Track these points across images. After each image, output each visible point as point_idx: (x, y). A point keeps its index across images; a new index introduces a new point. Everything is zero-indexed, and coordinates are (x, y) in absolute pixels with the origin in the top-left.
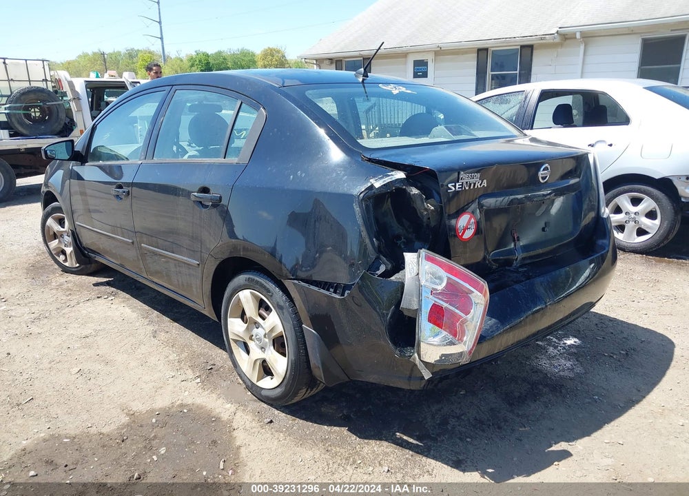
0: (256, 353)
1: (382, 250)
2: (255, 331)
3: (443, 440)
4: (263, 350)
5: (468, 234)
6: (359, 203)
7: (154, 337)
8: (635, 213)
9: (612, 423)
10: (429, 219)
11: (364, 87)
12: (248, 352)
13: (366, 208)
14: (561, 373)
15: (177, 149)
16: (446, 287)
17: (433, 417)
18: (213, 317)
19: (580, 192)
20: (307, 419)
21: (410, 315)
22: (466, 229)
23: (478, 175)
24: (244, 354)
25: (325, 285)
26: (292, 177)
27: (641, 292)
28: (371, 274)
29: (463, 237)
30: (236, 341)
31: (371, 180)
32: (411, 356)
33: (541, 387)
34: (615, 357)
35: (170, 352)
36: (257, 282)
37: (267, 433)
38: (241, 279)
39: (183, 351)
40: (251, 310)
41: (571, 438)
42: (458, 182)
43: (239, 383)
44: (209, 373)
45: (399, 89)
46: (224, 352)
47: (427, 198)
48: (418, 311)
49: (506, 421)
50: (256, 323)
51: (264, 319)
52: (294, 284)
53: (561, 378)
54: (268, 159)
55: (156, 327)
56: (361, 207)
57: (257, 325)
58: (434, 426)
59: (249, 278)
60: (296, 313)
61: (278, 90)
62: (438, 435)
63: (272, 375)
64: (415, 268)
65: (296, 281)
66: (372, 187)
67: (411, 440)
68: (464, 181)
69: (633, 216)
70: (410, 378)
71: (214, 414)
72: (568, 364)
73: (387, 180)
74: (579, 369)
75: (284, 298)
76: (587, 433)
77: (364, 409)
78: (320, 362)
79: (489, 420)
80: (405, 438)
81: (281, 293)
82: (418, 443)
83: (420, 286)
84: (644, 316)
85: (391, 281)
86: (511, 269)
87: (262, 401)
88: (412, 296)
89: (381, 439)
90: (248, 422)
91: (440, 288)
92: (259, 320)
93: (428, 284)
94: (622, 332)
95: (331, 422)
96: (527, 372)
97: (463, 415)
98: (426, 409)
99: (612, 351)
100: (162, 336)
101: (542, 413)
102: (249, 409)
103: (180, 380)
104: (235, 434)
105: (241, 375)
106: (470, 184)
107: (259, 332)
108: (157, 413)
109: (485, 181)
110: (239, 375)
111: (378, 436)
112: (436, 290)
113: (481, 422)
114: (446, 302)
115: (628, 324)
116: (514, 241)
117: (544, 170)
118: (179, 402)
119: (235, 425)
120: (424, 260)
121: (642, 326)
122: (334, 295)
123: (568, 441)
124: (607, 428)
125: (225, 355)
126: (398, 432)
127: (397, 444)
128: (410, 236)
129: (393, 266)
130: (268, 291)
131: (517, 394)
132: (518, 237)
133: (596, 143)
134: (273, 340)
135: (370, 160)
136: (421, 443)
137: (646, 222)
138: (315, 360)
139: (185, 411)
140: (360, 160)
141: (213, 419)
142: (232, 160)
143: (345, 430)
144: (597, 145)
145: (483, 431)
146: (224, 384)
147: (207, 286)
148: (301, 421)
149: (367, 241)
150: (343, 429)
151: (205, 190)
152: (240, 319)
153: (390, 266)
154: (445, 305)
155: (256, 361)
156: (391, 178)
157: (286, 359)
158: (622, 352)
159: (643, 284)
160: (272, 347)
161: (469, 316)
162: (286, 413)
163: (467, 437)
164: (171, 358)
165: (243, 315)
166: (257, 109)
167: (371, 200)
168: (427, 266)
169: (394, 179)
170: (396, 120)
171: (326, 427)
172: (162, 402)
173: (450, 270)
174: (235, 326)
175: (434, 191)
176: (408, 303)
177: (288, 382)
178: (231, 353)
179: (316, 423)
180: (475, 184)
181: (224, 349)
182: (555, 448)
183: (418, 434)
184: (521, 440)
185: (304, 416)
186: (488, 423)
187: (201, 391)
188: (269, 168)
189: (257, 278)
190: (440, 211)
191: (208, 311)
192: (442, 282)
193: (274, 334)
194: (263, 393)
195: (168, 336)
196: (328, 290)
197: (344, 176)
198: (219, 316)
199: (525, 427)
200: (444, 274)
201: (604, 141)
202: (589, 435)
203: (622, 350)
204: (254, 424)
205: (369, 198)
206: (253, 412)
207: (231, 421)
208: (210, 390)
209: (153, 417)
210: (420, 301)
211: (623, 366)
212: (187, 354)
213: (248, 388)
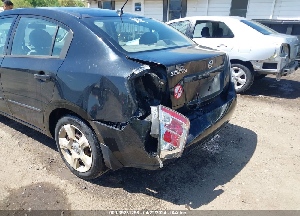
0: (75, 155)
1: (140, 105)
2: (74, 144)
3: (168, 190)
4: (79, 153)
5: (179, 95)
6: (127, 82)
7: (20, 146)
8: (236, 76)
9: (238, 174)
10: (161, 89)
11: (122, 19)
12: (71, 154)
13: (131, 85)
14: (214, 152)
15: (24, 48)
16: (172, 123)
17: (162, 178)
18: (51, 137)
19: (223, 71)
20: (103, 185)
21: (155, 137)
22: (178, 93)
23: (184, 67)
24: (69, 155)
25: (112, 123)
26: (90, 67)
27: (241, 111)
28: (135, 118)
29: (177, 97)
30: (64, 149)
31: (133, 70)
32: (155, 156)
33: (206, 159)
34: (235, 142)
35: (29, 154)
36: (74, 121)
37: (84, 194)
38: (65, 119)
39: (36, 153)
40: (71, 134)
41: (222, 184)
42: (175, 71)
43: (67, 169)
44: (51, 165)
45: (139, 20)
46: (57, 152)
47: (160, 79)
48: (159, 135)
49: (194, 177)
50: (74, 140)
51: (78, 139)
52: (94, 123)
53: (215, 154)
54: (76, 57)
55: (20, 141)
56: (128, 84)
57: (75, 142)
58: (163, 183)
59: (69, 119)
60: (95, 136)
61: (79, 20)
62: (166, 187)
63: (84, 165)
64: (156, 114)
65: (95, 121)
66: (134, 74)
67: (154, 191)
68: (178, 70)
69: (235, 77)
70: (154, 166)
71: (56, 186)
72: (216, 147)
73: (141, 70)
74: (221, 149)
75: (89, 129)
76: (229, 180)
77: (130, 177)
78: (109, 160)
79: (187, 177)
80: (151, 190)
81: (87, 126)
82: (157, 192)
83: (159, 123)
84: (243, 122)
85: (145, 121)
86: (196, 109)
87: (80, 177)
88: (156, 128)
89: (139, 192)
90: (73, 189)
91: (169, 123)
92: (76, 139)
93: (163, 122)
94: (236, 131)
95: (115, 186)
96: (200, 152)
97: (175, 176)
98: (158, 175)
99: (233, 140)
100: (24, 145)
101: (209, 172)
102: (73, 182)
103: (36, 169)
104: (68, 196)
105: (68, 165)
106: (180, 72)
107: (76, 145)
108: (25, 189)
109: (186, 69)
110: (67, 165)
111: (138, 191)
112: (167, 124)
113: (184, 179)
114: (172, 130)
115: (238, 126)
116: (197, 96)
117: (210, 63)
118: (36, 182)
119: (67, 192)
120: (161, 110)
121: (243, 127)
122: (116, 129)
123: (222, 185)
124: (237, 176)
125: (58, 154)
126: (147, 188)
127: (147, 194)
128: (152, 97)
129: (145, 113)
130: (80, 125)
131: (197, 163)
132: (199, 94)
133: (220, 45)
134: (84, 149)
135: (130, 59)
136: (158, 192)
137: (241, 80)
138: (107, 159)
139: (40, 186)
140: (126, 59)
141: (55, 190)
142: (56, 57)
143: (122, 189)
144: (221, 46)
145: (185, 183)
146: (59, 169)
147: (47, 123)
148: (100, 186)
149: (133, 101)
150: (121, 189)
151: (42, 73)
152: (65, 138)
153: (144, 113)
154: (171, 131)
155: (75, 159)
156: (143, 69)
157: (91, 158)
158: (237, 140)
159: (241, 107)
160: (84, 153)
161: (182, 136)
162: (92, 183)
163: (179, 187)
164: (30, 157)
165: (66, 136)
166: (68, 30)
167: (134, 81)
168: (163, 113)
169: (144, 70)
170: (128, 31)
171: (112, 188)
172: (27, 182)
173: (173, 114)
174: (63, 142)
175: (163, 75)
176: (154, 132)
177: (93, 169)
178: (62, 154)
179: (107, 187)
180: (182, 71)
181: (57, 151)
182: (217, 189)
183: (156, 188)
184: (202, 186)
185: (101, 184)
186: (187, 179)
187: (47, 174)
188: (77, 62)
189: (73, 119)
190: (167, 85)
191: (48, 134)
192: (170, 120)
193: (84, 147)
194: (80, 174)
195: (27, 145)
196: (113, 126)
197: (118, 67)
198: (54, 137)
199: (203, 180)
200: (171, 117)
201: (224, 45)
202: (229, 181)
203: (237, 139)
204: (77, 190)
205: (132, 79)
206: (75, 183)
207: (64, 190)
208: (52, 173)
209: (23, 191)
210: (160, 131)
211: (238, 146)
212: (38, 154)
213: (71, 171)
